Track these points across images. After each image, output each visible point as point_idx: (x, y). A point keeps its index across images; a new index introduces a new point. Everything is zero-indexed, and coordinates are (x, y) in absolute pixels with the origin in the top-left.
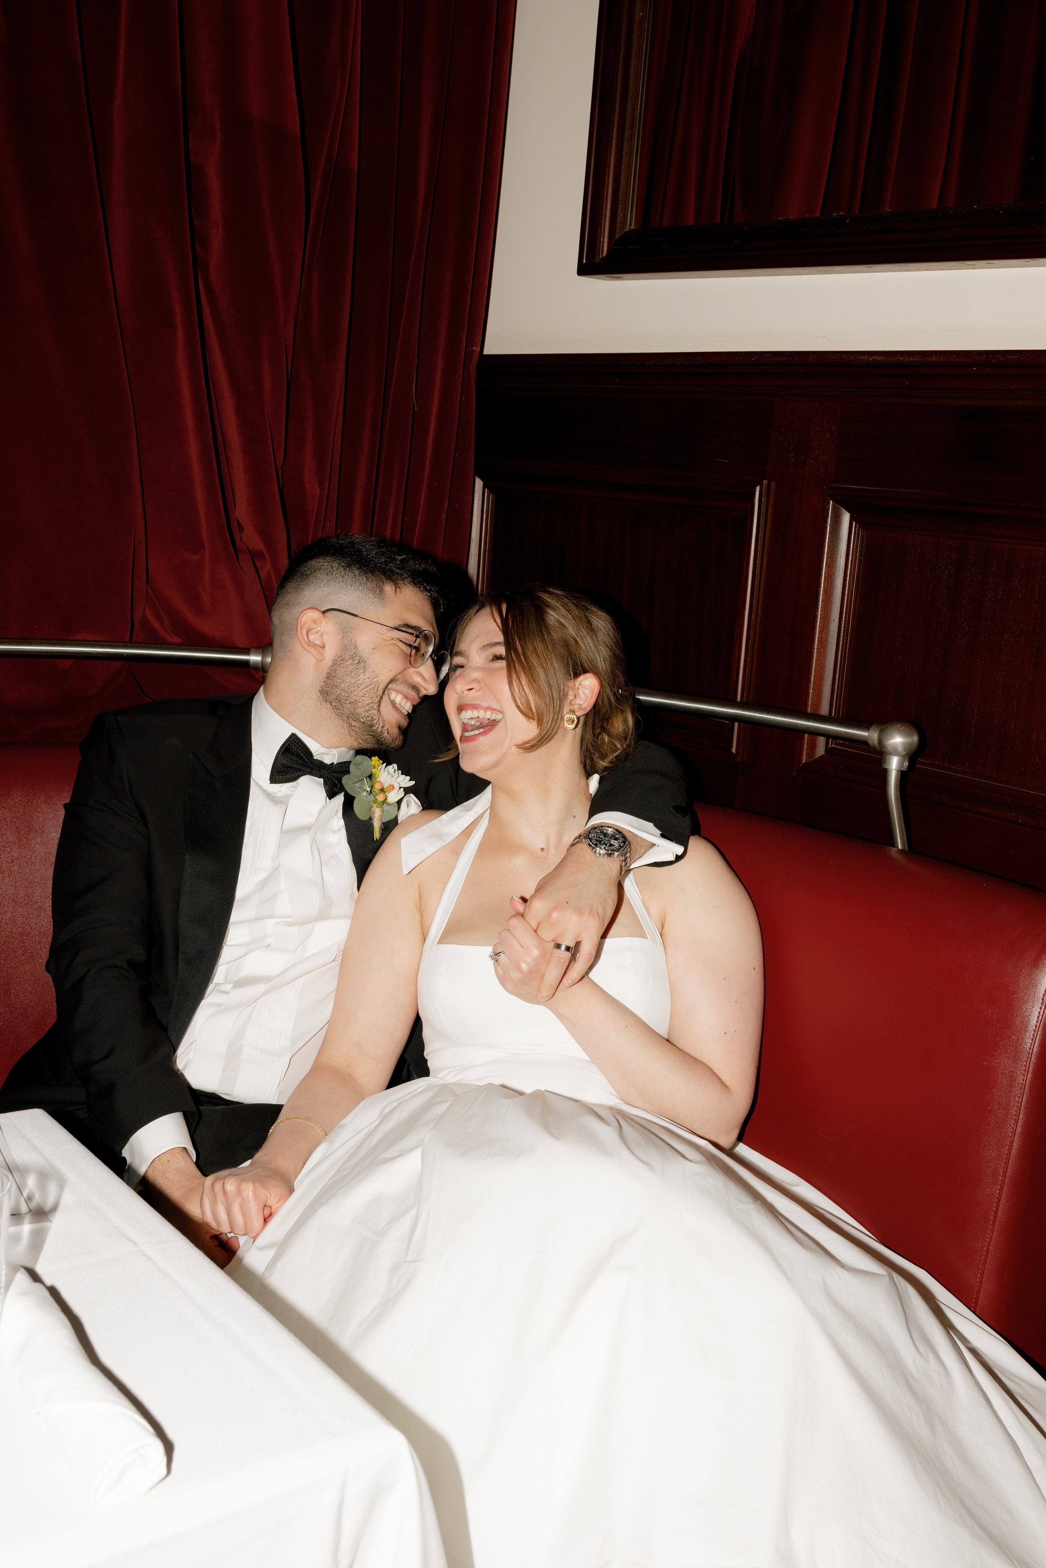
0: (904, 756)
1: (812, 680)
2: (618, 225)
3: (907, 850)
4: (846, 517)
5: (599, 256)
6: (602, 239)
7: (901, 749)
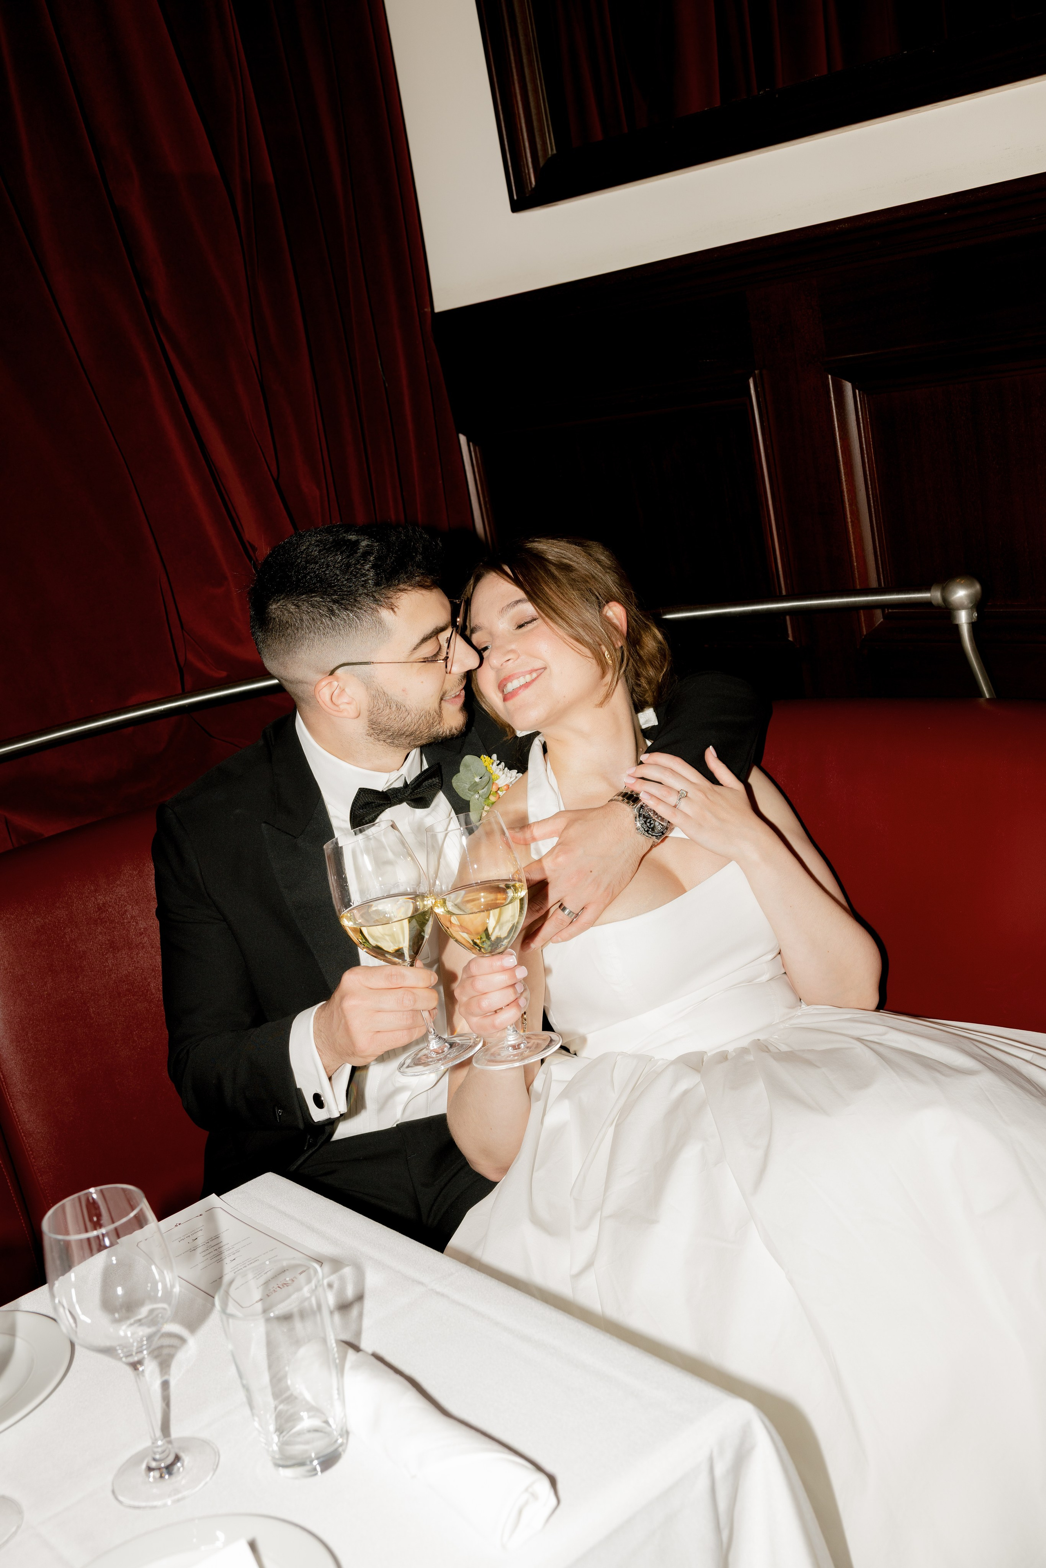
0: (972, 608)
1: (854, 553)
2: (540, 153)
3: (995, 697)
4: (848, 386)
5: (530, 189)
6: (527, 171)
7: (966, 602)
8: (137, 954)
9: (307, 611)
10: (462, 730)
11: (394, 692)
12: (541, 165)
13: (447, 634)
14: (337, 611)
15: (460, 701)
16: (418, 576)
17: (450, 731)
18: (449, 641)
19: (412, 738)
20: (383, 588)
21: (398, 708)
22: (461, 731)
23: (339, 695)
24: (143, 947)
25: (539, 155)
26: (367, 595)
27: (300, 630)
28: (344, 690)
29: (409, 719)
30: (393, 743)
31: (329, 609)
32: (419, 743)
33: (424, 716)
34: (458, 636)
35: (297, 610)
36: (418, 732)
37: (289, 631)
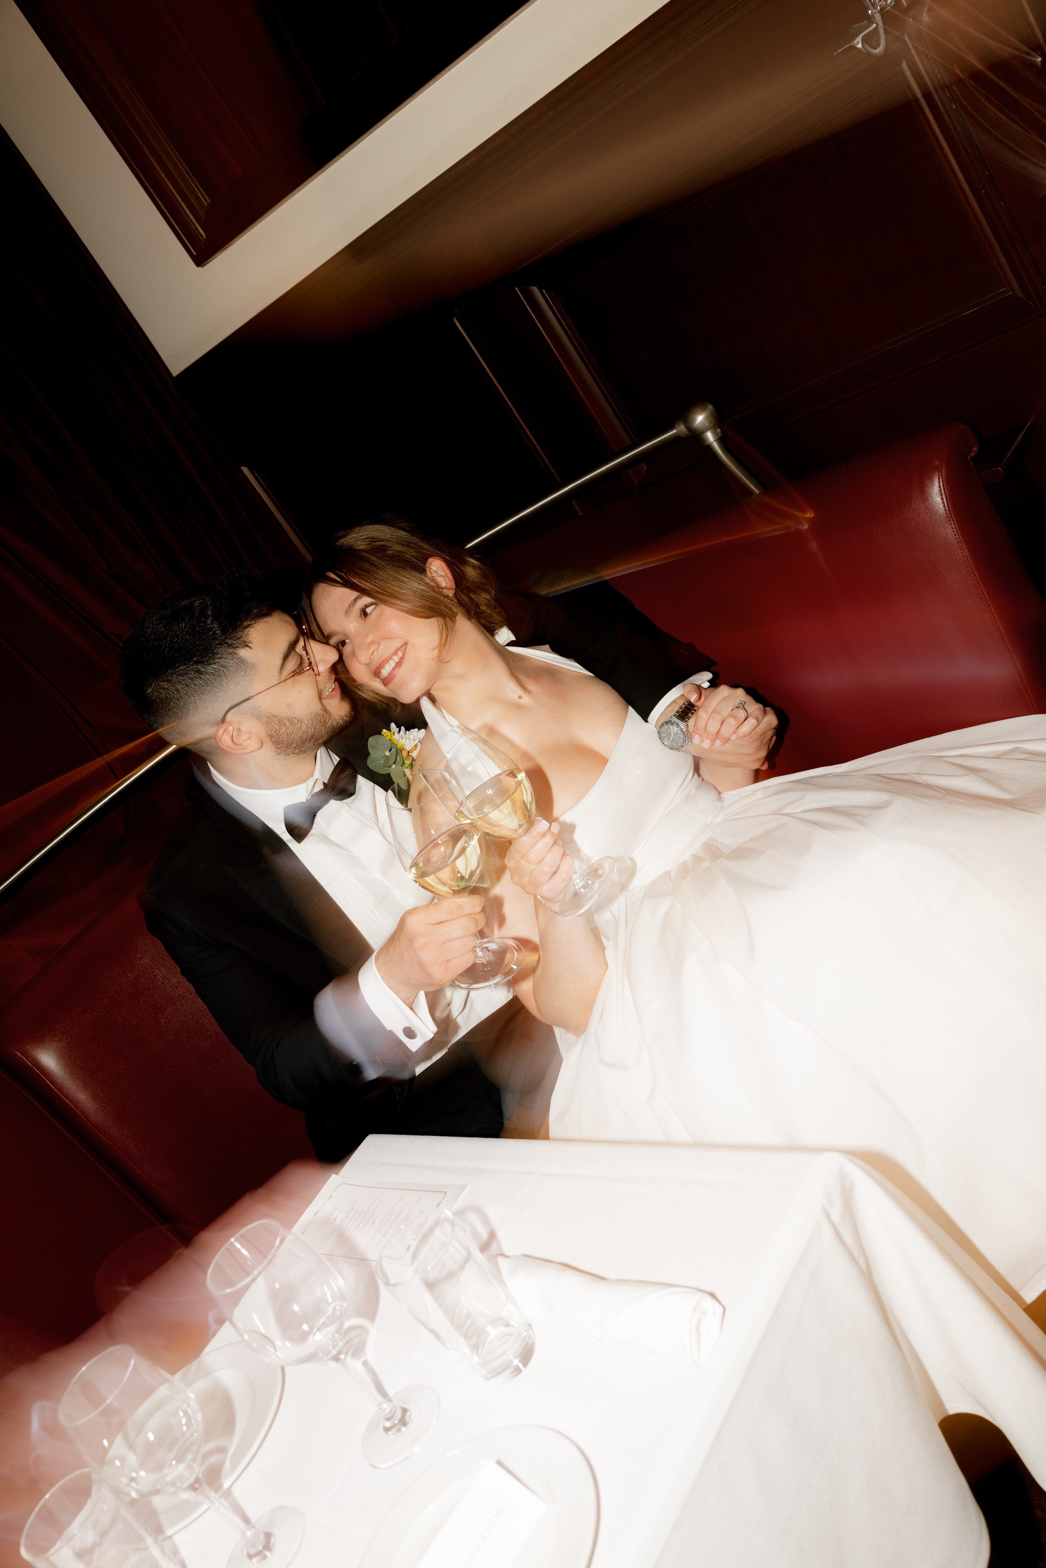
0: (714, 426)
2: (198, 208)
3: (763, 489)
4: (535, 290)
5: (203, 241)
6: (194, 227)
7: (707, 424)
8: (182, 1004)
9: (178, 681)
10: (351, 714)
11: (282, 711)
12: (203, 217)
13: (301, 643)
14: (203, 670)
15: (338, 693)
16: (254, 609)
17: (342, 720)
18: (305, 648)
19: (314, 740)
20: (231, 633)
21: (291, 722)
22: (351, 716)
23: (238, 735)
24: (183, 997)
25: (198, 209)
26: (220, 644)
27: (180, 700)
28: (240, 729)
29: (304, 727)
30: (300, 751)
31: (195, 671)
32: (321, 740)
33: (315, 719)
34: (310, 640)
35: (170, 684)
36: (317, 734)
37: (171, 704)
